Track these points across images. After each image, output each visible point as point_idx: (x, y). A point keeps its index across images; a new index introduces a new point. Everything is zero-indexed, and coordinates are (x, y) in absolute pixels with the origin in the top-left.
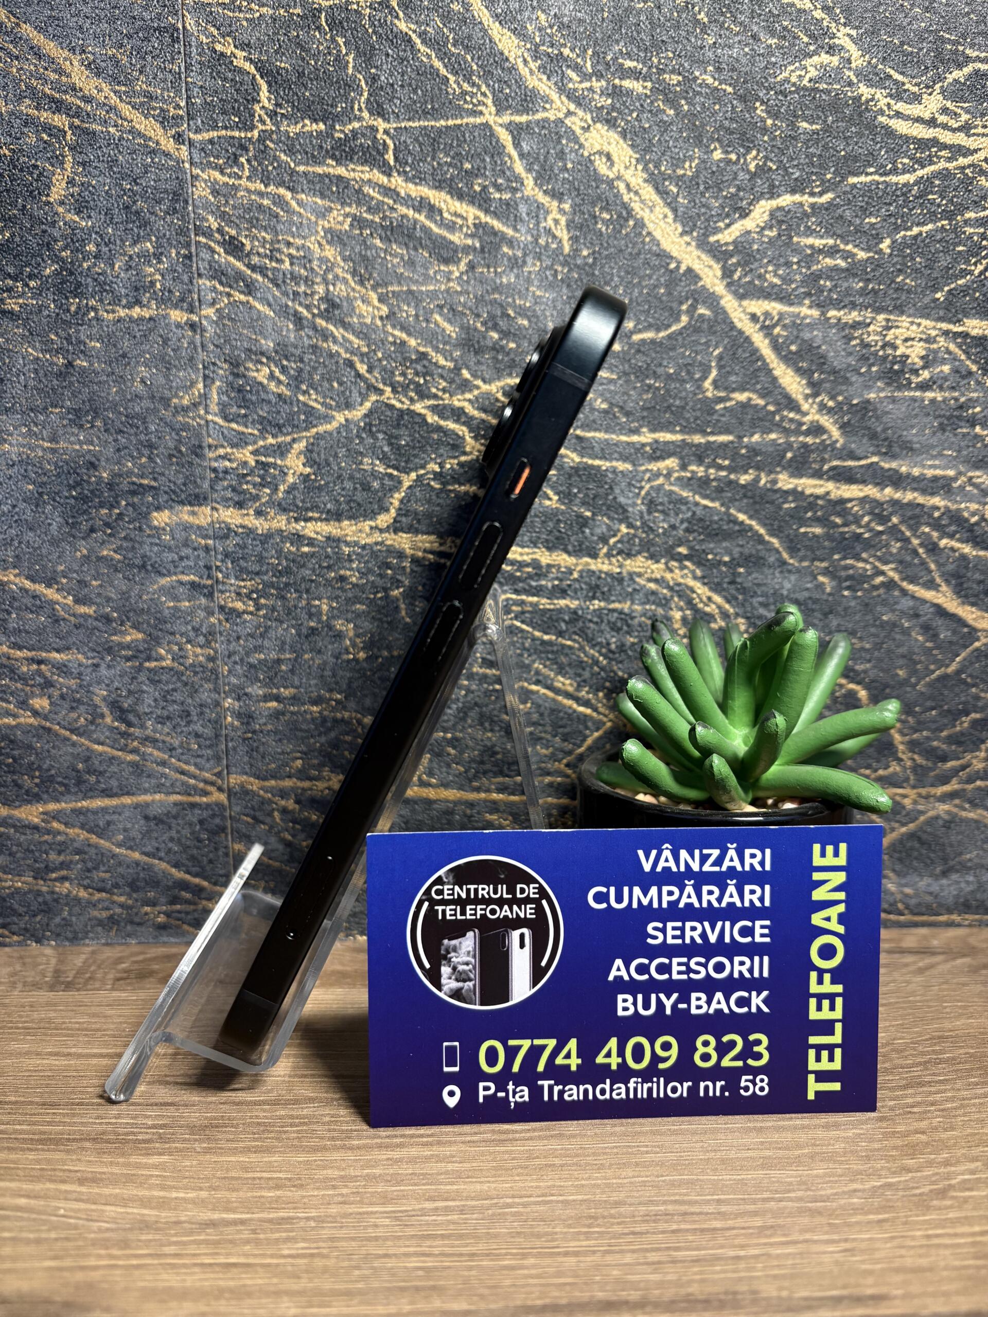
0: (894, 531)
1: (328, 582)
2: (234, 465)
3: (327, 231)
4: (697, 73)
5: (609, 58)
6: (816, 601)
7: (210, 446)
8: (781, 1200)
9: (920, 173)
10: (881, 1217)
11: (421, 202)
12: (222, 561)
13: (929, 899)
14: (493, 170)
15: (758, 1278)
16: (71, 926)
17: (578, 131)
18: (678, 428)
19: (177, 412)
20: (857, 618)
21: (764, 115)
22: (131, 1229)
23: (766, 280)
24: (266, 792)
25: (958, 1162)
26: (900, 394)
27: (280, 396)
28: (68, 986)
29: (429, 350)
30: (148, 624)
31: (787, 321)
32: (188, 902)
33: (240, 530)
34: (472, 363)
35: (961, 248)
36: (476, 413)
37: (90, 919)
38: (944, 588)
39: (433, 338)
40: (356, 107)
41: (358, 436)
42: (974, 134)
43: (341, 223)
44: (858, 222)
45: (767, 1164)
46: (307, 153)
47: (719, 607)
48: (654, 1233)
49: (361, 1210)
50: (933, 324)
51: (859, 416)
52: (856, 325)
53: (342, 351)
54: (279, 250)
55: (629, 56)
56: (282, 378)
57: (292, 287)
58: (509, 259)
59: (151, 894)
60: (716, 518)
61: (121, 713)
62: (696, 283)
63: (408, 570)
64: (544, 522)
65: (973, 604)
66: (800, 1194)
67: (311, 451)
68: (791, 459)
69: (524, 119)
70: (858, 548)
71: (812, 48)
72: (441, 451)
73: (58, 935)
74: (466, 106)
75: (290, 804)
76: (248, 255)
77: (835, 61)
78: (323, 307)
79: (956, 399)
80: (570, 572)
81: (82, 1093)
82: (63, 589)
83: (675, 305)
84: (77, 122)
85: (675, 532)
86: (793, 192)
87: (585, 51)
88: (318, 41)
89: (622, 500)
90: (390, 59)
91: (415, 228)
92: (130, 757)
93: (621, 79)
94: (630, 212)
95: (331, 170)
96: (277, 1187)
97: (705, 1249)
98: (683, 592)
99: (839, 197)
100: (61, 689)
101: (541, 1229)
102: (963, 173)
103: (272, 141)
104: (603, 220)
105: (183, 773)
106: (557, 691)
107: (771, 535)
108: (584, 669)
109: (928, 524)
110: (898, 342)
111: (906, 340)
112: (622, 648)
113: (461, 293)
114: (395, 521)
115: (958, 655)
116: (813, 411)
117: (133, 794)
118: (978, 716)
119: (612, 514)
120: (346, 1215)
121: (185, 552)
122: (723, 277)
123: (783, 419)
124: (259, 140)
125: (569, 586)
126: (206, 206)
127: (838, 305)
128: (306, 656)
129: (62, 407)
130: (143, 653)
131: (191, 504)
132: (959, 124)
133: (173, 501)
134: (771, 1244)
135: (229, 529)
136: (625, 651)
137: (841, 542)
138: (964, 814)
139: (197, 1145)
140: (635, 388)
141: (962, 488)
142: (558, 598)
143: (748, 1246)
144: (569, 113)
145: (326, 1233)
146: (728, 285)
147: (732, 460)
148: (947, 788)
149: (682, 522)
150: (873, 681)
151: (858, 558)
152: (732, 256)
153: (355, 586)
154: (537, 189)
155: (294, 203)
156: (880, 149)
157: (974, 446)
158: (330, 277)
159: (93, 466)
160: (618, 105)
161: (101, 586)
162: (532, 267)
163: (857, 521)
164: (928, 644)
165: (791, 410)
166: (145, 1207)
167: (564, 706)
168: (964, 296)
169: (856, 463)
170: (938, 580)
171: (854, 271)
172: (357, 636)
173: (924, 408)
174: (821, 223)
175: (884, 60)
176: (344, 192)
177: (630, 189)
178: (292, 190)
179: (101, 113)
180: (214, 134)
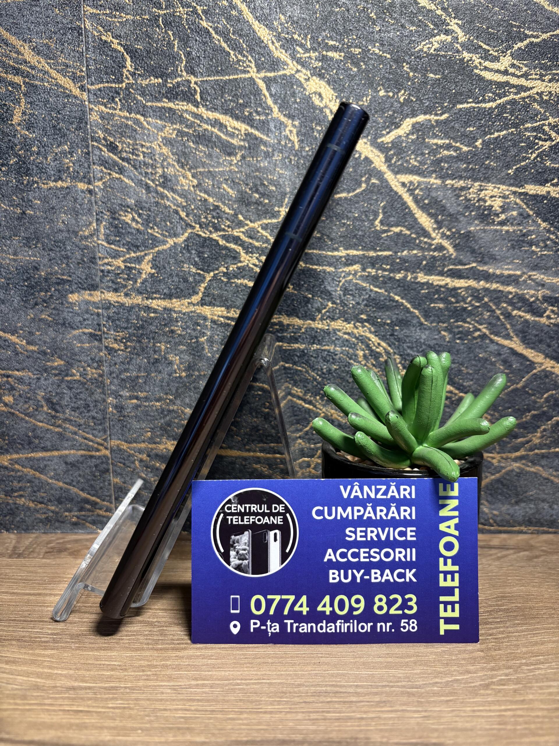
0: (486, 306)
1: (165, 334)
2: (113, 268)
3: (164, 138)
4: (370, 47)
5: (320, 40)
6: (440, 346)
7: (100, 258)
8: (392, 687)
9: (499, 102)
10: (448, 698)
11: (215, 122)
12: (107, 321)
13: (508, 517)
14: (256, 103)
15: (371, 730)
16: (25, 522)
17: (303, 81)
18: (360, 248)
19: (82, 239)
20: (465, 355)
21: (408, 70)
22: (29, 689)
23: (410, 163)
24: (131, 450)
25: (499, 669)
26: (488, 228)
27: (138, 230)
28: (19, 556)
29: (220, 204)
30: (67, 356)
31: (423, 187)
32: (89, 510)
33: (116, 304)
34: (244, 211)
35: (523, 144)
36: (246, 239)
37: (35, 519)
38: (515, 339)
39: (221, 197)
40: (179, 69)
41: (181, 252)
42: (530, 79)
43: (171, 134)
44: (463, 130)
45: (388, 666)
46: (152, 95)
47: (384, 349)
48: (317, 703)
49: (155, 684)
50: (507, 187)
51: (465, 240)
52: (462, 189)
53: (172, 205)
54: (137, 149)
55: (331, 38)
56: (139, 220)
57: (144, 170)
58: (265, 153)
59: (69, 506)
60: (382, 298)
61: (52, 405)
62: (370, 165)
63: (209, 327)
64: (285, 300)
65: (532, 348)
66: (404, 683)
67: (155, 261)
68: (426, 265)
69: (271, 75)
70: (465, 316)
71: (436, 31)
72: (227, 260)
73: (18, 527)
74: (240, 68)
75: (144, 457)
76: (120, 152)
77: (449, 38)
78: (161, 181)
79: (521, 231)
80: (300, 328)
81: (16, 614)
82: (20, 336)
83: (358, 178)
84: (27, 80)
85: (359, 307)
86: (425, 113)
87: (306, 36)
88: (158, 33)
89: (329, 288)
90: (197, 43)
91: (212, 137)
92: (57, 430)
93: (327, 51)
95: (166, 105)
96: (112, 670)
97: (344, 713)
98: (364, 341)
99: (452, 116)
100: (19, 391)
101: (254, 698)
102: (524, 101)
103: (133, 89)
104: (318, 131)
105: (86, 438)
106: (293, 396)
107: (414, 308)
108: (308, 383)
109: (506, 302)
110: (487, 198)
111: (492, 197)
112: (329, 371)
113: (238, 172)
114: (202, 299)
115: (524, 378)
116: (438, 237)
117: (59, 450)
118: (536, 412)
119: (324, 296)
120: (146, 687)
121: (86, 316)
122: (385, 162)
123: (420, 242)
124: (126, 88)
125: (300, 336)
126: (97, 125)
127: (452, 177)
128: (153, 375)
129: (19, 236)
130: (63, 372)
131: (90, 290)
132: (522, 73)
133: (80, 288)
134: (382, 712)
135: (110, 304)
136: (331, 373)
137: (454, 312)
138: (528, 469)
139: (73, 645)
140: (336, 225)
141: (525, 281)
142: (293, 343)
143: (369, 712)
144: (298, 71)
145: (134, 696)
146: (389, 166)
147: (392, 265)
148: (518, 454)
149: (363, 301)
151: (465, 321)
152: (391, 150)
153: (180, 335)
154: (280, 114)
155: (145, 123)
156: (475, 89)
157: (531, 258)
158: (165, 164)
159: (36, 269)
160: (325, 66)
161: (41, 335)
162: (277, 157)
163: (464, 300)
164: (506, 371)
165: (425, 237)
166: (39, 678)
167: (297, 404)
168: (525, 172)
169: (463, 267)
170: (512, 334)
171: (461, 158)
172: (181, 363)
173: (502, 235)
174: (442, 131)
175: (477, 37)
176: (173, 116)
177: (332, 113)
178: (144, 116)
179: (40, 75)
180: (101, 86)
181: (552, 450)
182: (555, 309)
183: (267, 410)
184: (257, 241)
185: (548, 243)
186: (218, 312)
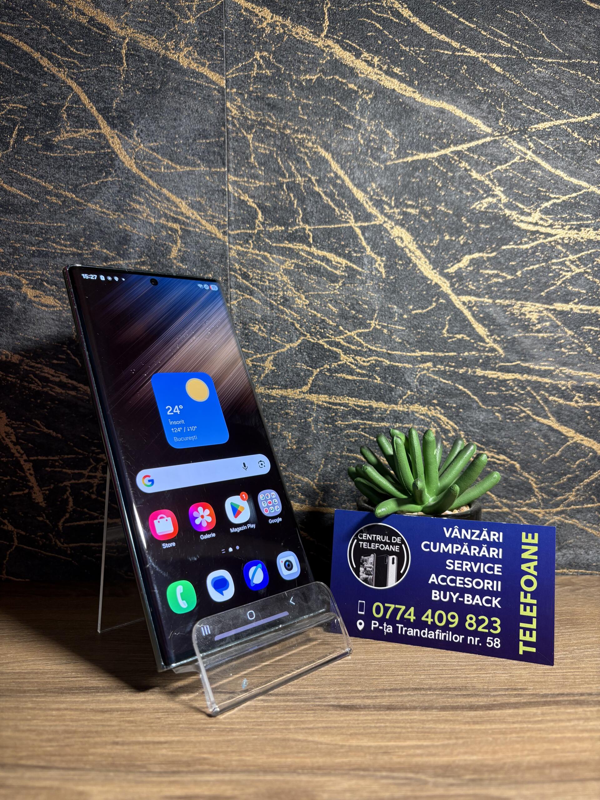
0: (529, 394)
1: (281, 415)
3: (284, 270)
4: (438, 206)
5: (401, 200)
6: (495, 424)
9: (532, 244)
11: (323, 258)
14: (353, 244)
15: (475, 682)
17: (389, 229)
18: (432, 350)
20: (513, 431)
21: (466, 222)
23: (469, 288)
26: (528, 335)
27: (263, 337)
29: (325, 318)
31: (478, 305)
34: (344, 324)
35: (551, 275)
36: (345, 344)
38: (552, 418)
39: (328, 313)
40: (297, 220)
41: (295, 354)
42: (555, 228)
43: (290, 266)
44: (506, 264)
46: (276, 239)
47: (452, 426)
48: (432, 670)
50: (541, 305)
51: (511, 344)
52: (508, 306)
53: (289, 319)
54: (264, 277)
55: (409, 199)
56: (264, 330)
57: (269, 292)
58: (360, 281)
60: (450, 388)
62: (439, 289)
63: (315, 410)
64: (374, 390)
65: (565, 426)
67: (275, 360)
68: (482, 363)
69: (366, 224)
70: (512, 400)
71: (485, 196)
72: (330, 360)
74: (342, 220)
76: (251, 279)
77: (495, 200)
78: (282, 301)
79: (553, 337)
80: (386, 410)
83: (430, 298)
84: (183, 227)
85: (431, 394)
86: (480, 252)
87: (391, 198)
88: (283, 195)
89: (408, 380)
90: (312, 202)
91: (321, 269)
93: (406, 208)
94: (410, 260)
95: (286, 245)
97: (453, 674)
98: (436, 420)
99: (498, 254)
101: (387, 669)
102: (550, 244)
103: (262, 234)
104: (399, 264)
107: (474, 395)
109: (543, 390)
110: (527, 313)
111: (530, 312)
113: (339, 295)
114: (310, 389)
115: (560, 448)
116: (491, 342)
118: (570, 476)
119: (404, 386)
122: (450, 287)
123: (478, 346)
124: (257, 234)
125: (386, 417)
126: (235, 260)
127: (500, 298)
132: (548, 224)
134: (480, 674)
137: (505, 398)
138: (567, 521)
140: (413, 333)
141: (557, 375)
142: (380, 422)
144: (385, 222)
146: (453, 290)
147: (456, 363)
148: (559, 509)
149: (435, 389)
150: (522, 460)
151: (513, 405)
152: (453, 277)
153: (292, 416)
154: (371, 252)
155: (271, 259)
156: (515, 235)
157: (561, 357)
158: (285, 288)
160: (405, 219)
162: (370, 283)
163: (512, 389)
164: (547, 443)
165: (481, 342)
168: (554, 294)
169: (510, 364)
170: (549, 415)
171: (507, 283)
172: (292, 438)
173: (539, 340)
174: (491, 265)
175: (515, 200)
176: (292, 254)
177: (410, 251)
178: (270, 253)
179: (193, 223)
180: (239, 231)
181: (585, 506)
182: (581, 395)
184: (353, 345)
185: (573, 345)
186: (322, 399)
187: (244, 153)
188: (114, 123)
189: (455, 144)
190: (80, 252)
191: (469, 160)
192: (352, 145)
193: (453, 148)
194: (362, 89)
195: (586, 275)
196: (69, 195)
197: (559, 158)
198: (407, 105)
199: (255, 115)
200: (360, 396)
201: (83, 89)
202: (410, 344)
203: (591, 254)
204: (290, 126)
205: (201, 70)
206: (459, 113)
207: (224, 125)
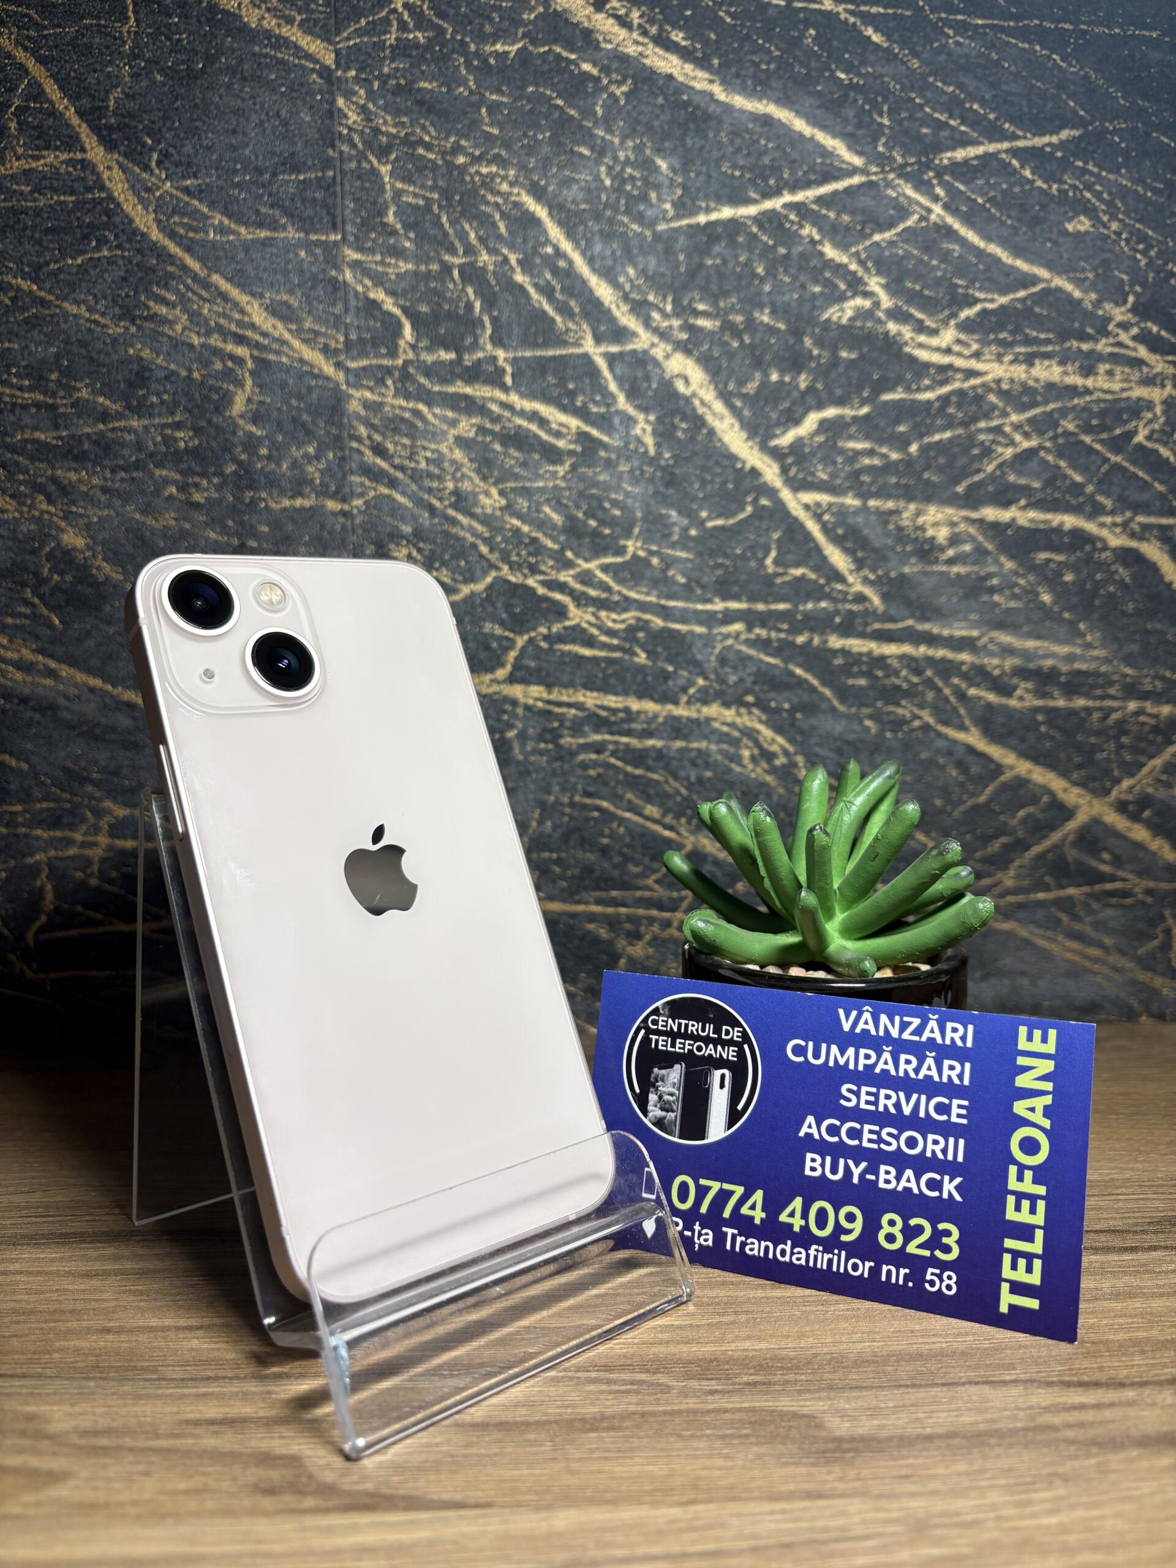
0: (929, 683)
3: (456, 438)
4: (756, 315)
5: (685, 302)
6: (862, 741)
9: (940, 391)
11: (533, 415)
14: (592, 389)
17: (661, 359)
18: (745, 599)
21: (811, 347)
23: (816, 476)
26: (930, 568)
29: (540, 535)
31: (834, 510)
34: (574, 546)
35: (974, 451)
36: (578, 586)
38: (973, 729)
39: (543, 525)
40: (481, 341)
41: (481, 605)
42: (983, 360)
43: (468, 432)
44: (889, 430)
46: (440, 377)
47: (781, 746)
50: (955, 511)
51: (897, 587)
52: (891, 512)
53: (468, 535)
54: (417, 453)
55: (701, 300)
56: (419, 557)
57: (427, 483)
58: (605, 461)
60: (777, 672)
62: (759, 479)
63: (521, 715)
64: (634, 676)
65: (999, 744)
68: (840, 623)
69: (614, 349)
70: (898, 697)
71: (849, 294)
72: (549, 617)
74: (570, 340)
76: (392, 457)
77: (867, 304)
78: (452, 500)
79: (977, 573)
80: (656, 716)
83: (741, 497)
84: (256, 353)
85: (743, 684)
86: (837, 405)
87: (664, 298)
88: (452, 290)
89: (699, 657)
90: (509, 304)
91: (528, 436)
93: (694, 319)
94: (703, 422)
95: (461, 390)
98: (751, 734)
99: (874, 410)
102: (974, 391)
103: (413, 367)
104: (682, 429)
106: (647, 818)
107: (823, 686)
108: (668, 799)
109: (957, 676)
110: (927, 526)
111: (936, 524)
112: (700, 780)
113: (565, 489)
114: (511, 674)
115: (987, 788)
116: (857, 583)
118: (1006, 840)
119: (691, 669)
122: (780, 476)
123: (832, 589)
124: (403, 367)
125: (656, 728)
126: (358, 417)
127: (877, 495)
132: (971, 352)
136: (703, 784)
137: (882, 692)
140: (708, 565)
141: (985, 647)
142: (646, 739)
144: (653, 345)
146: (785, 481)
147: (791, 624)
149: (749, 675)
151: (898, 704)
152: (786, 456)
154: (628, 404)
155: (430, 416)
156: (906, 373)
157: (993, 611)
158: (459, 475)
160: (693, 339)
162: (624, 467)
163: (897, 673)
164: (961, 778)
165: (839, 582)
167: (652, 831)
168: (980, 489)
169: (895, 626)
170: (967, 722)
171: (890, 467)
173: (951, 579)
174: (859, 431)
175: (909, 302)
176: (469, 406)
177: (703, 403)
178: (429, 405)
179: (275, 346)
180: (365, 363)
181: (1032, 897)
182: (1029, 685)
183: (605, 841)
184: (593, 588)
185: (1016, 590)
186: (533, 694)
187: (374, 203)
188: (111, 141)
189: (793, 190)
190: (50, 401)
191: (817, 220)
192: (589, 191)
193: (787, 198)
194: (608, 75)
195: (1042, 454)
196: (25, 285)
197: (991, 218)
198: (697, 107)
199: (395, 125)
200: (605, 688)
201: (48, 70)
202: (703, 587)
203: (1053, 411)
204: (464, 148)
205: (285, 31)
206: (800, 125)
207: (333, 146)
